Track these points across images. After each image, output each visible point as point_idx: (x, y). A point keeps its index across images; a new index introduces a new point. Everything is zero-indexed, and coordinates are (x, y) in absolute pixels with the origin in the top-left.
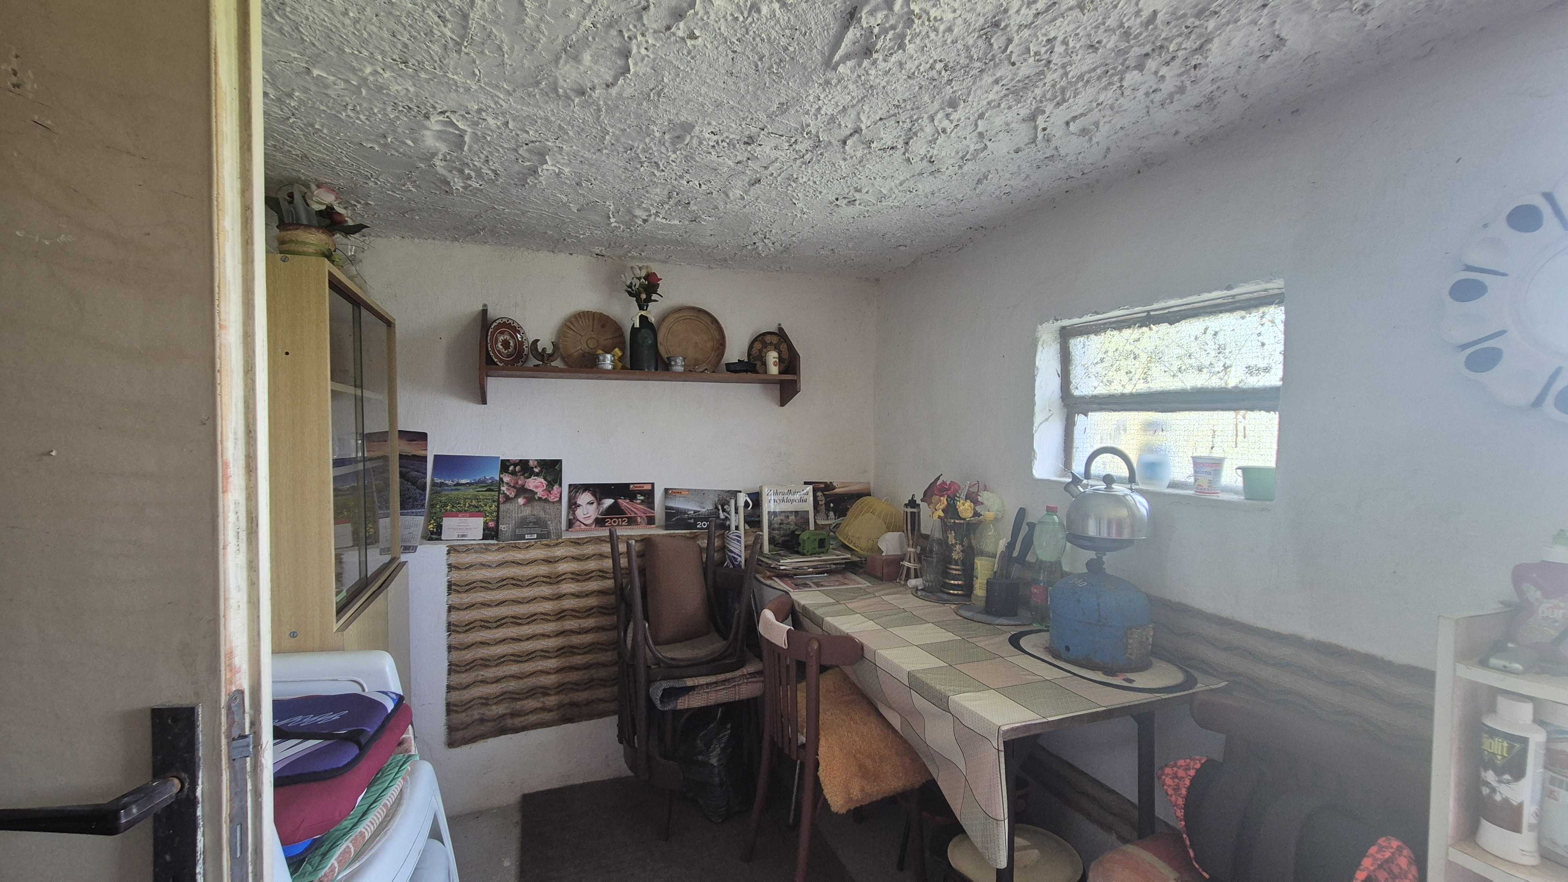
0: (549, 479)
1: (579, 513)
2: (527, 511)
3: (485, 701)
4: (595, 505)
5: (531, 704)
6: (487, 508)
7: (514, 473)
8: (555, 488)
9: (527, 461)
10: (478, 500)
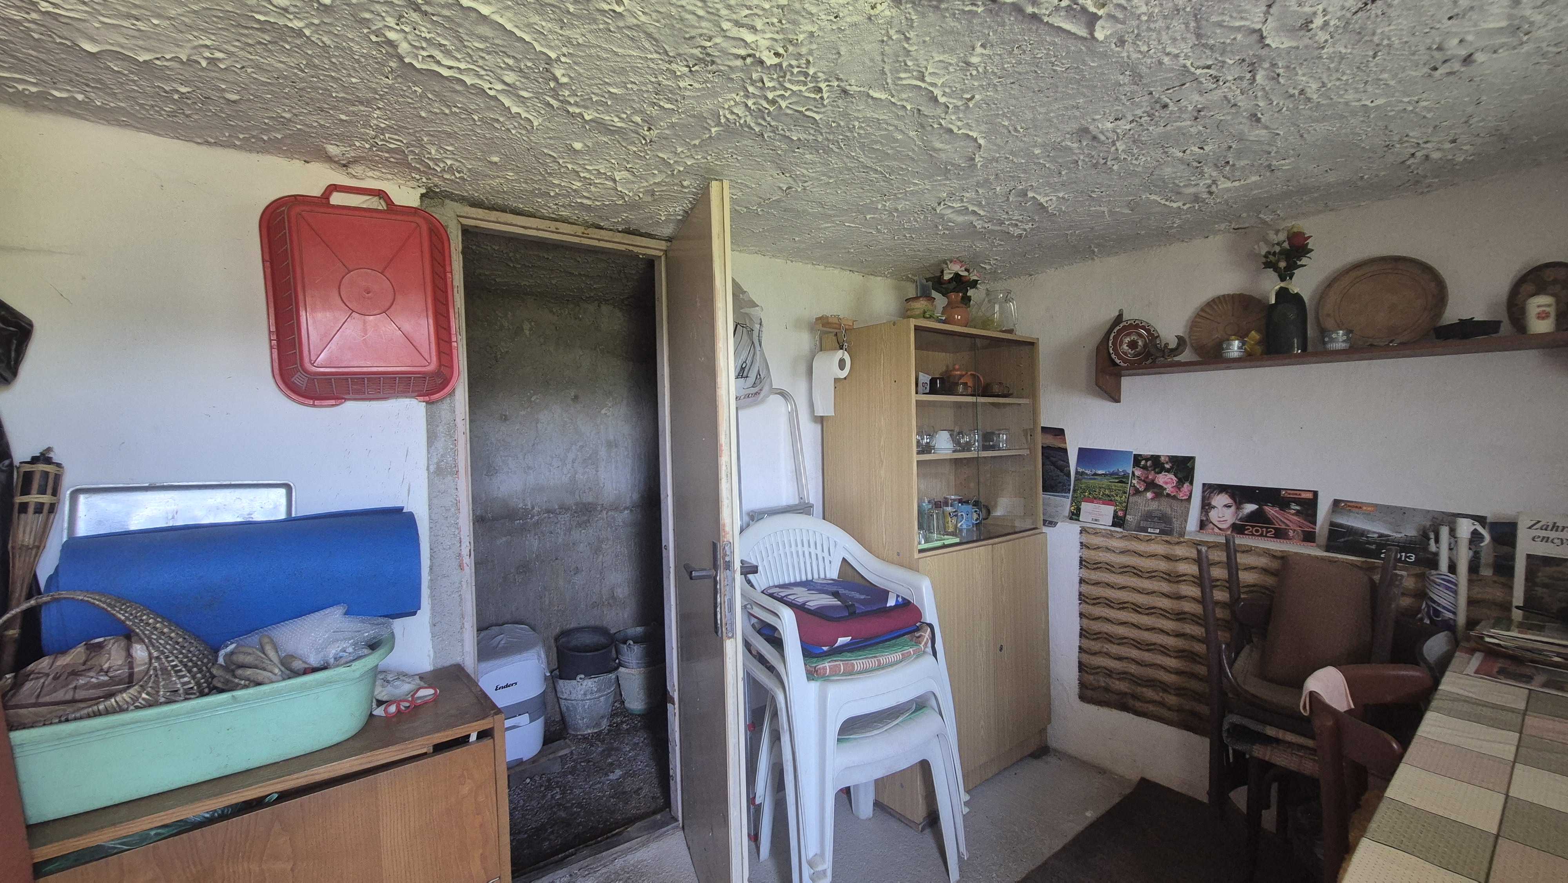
0: (1180, 475)
1: (1213, 515)
2: (1154, 505)
3: (1109, 673)
4: (1233, 509)
5: (1149, 693)
6: (1118, 498)
7: (1145, 468)
8: (1185, 485)
9: (1159, 457)
10: (1110, 490)
